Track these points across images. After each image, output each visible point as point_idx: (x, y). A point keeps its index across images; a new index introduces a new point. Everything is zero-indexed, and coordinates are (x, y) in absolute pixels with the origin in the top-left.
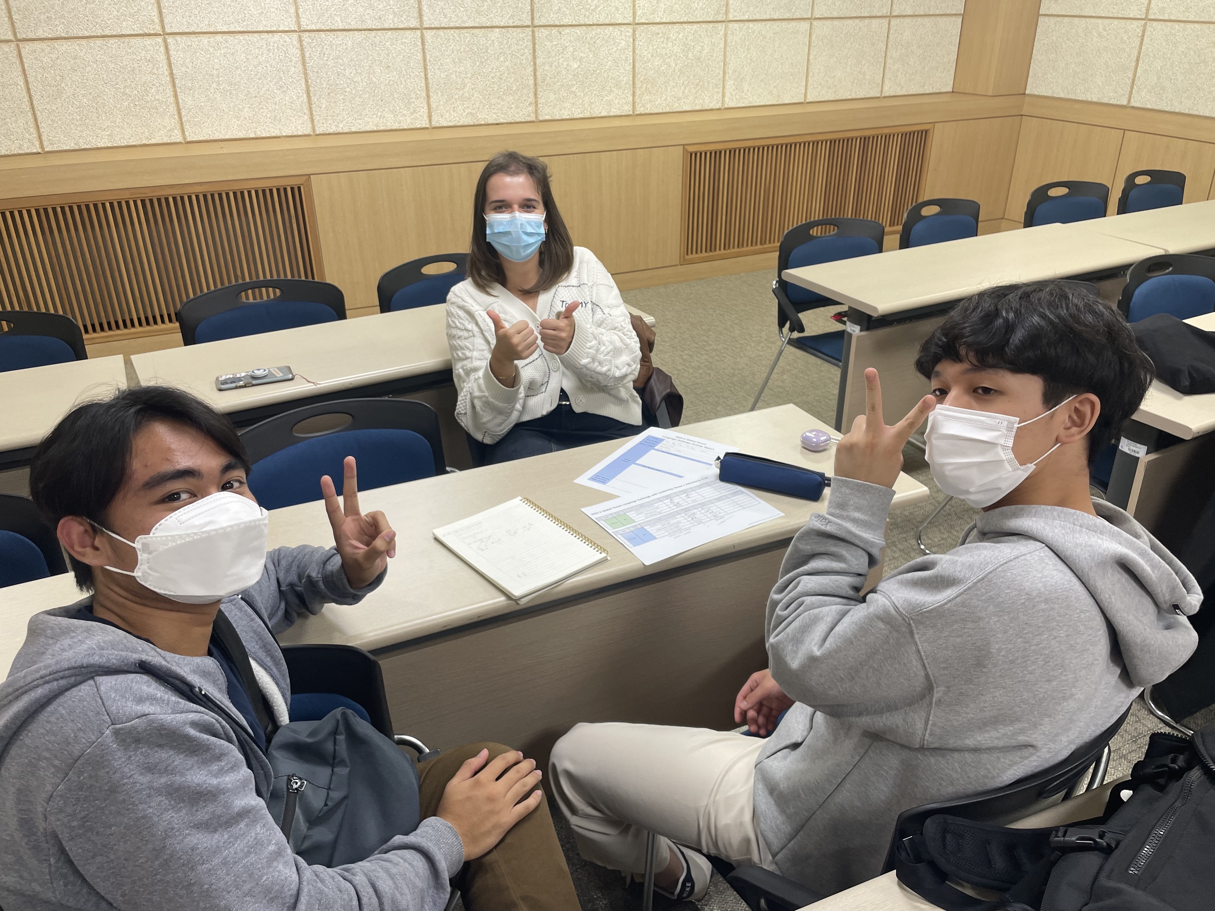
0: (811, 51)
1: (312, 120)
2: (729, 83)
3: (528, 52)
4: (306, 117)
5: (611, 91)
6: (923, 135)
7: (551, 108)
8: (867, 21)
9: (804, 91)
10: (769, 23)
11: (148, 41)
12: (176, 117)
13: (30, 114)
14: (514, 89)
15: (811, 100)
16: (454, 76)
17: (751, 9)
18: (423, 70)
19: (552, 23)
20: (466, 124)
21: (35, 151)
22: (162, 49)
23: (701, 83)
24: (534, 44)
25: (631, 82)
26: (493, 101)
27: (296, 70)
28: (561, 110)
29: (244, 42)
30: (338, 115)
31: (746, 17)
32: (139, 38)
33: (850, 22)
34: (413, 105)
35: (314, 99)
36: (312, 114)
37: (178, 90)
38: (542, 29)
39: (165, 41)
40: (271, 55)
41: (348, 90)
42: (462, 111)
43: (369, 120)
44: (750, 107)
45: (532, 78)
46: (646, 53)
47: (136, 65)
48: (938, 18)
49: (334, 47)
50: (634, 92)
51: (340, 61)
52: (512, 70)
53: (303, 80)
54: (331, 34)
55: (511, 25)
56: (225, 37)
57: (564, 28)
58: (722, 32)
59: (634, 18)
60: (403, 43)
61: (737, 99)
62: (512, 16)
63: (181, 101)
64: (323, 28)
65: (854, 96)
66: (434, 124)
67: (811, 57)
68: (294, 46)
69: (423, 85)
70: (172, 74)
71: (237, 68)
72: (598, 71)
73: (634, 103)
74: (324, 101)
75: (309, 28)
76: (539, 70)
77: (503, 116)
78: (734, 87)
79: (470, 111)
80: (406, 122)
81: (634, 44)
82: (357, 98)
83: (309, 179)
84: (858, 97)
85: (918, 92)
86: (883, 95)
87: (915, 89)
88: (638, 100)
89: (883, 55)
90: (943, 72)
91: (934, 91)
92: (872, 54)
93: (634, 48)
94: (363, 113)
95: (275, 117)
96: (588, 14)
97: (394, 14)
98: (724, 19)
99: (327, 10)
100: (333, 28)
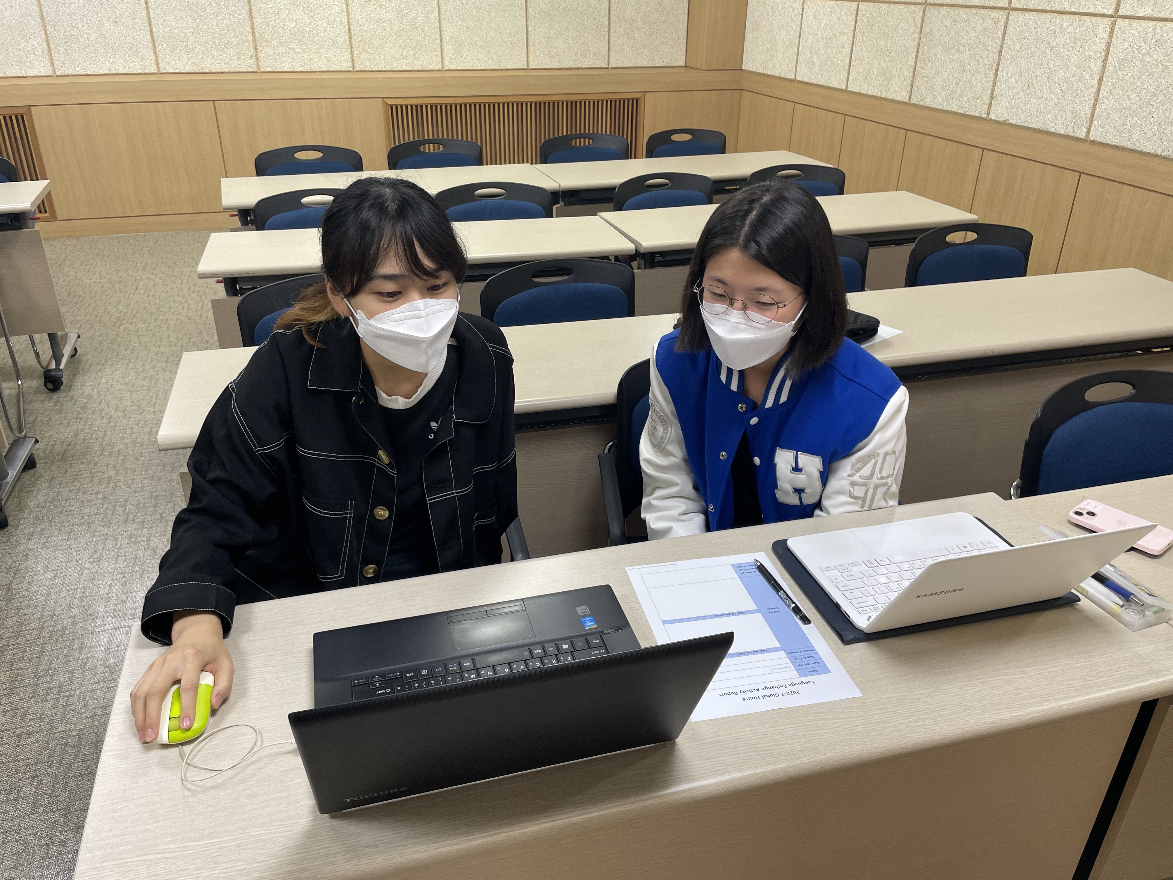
0: (529, 23)
1: (52, 64)
2: (447, 48)
3: (245, 14)
4: (46, 60)
5: (329, 49)
6: (634, 103)
7: (271, 61)
9: (526, 58)
15: (534, 67)
16: (176, 31)
20: (192, 71)
23: (419, 46)
24: (250, 6)
25: (348, 42)
26: (215, 53)
27: (35, 23)
28: (282, 63)
30: (74, 60)
34: (141, 54)
35: (53, 47)
36: (52, 59)
41: (81, 40)
42: (187, 61)
43: (102, 65)
44: (471, 70)
45: (250, 34)
49: (68, 5)
50: (352, 51)
51: (74, 16)
52: (231, 28)
53: (43, 31)
60: (128, 3)
61: (457, 63)
65: (579, 65)
66: (162, 70)
67: (530, 28)
68: (32, 3)
69: (149, 37)
72: (315, 32)
73: (353, 62)
76: (257, 29)
77: (226, 66)
78: (453, 52)
79: (194, 60)
80: (136, 68)
81: (347, 9)
82: (91, 47)
83: (30, 109)
84: (584, 66)
85: (648, 65)
86: (610, 66)
87: (644, 62)
88: (356, 59)
89: (607, 29)
90: (673, 47)
91: (665, 64)
92: (594, 28)
93: (348, 13)
94: (97, 60)
95: (21, 61)
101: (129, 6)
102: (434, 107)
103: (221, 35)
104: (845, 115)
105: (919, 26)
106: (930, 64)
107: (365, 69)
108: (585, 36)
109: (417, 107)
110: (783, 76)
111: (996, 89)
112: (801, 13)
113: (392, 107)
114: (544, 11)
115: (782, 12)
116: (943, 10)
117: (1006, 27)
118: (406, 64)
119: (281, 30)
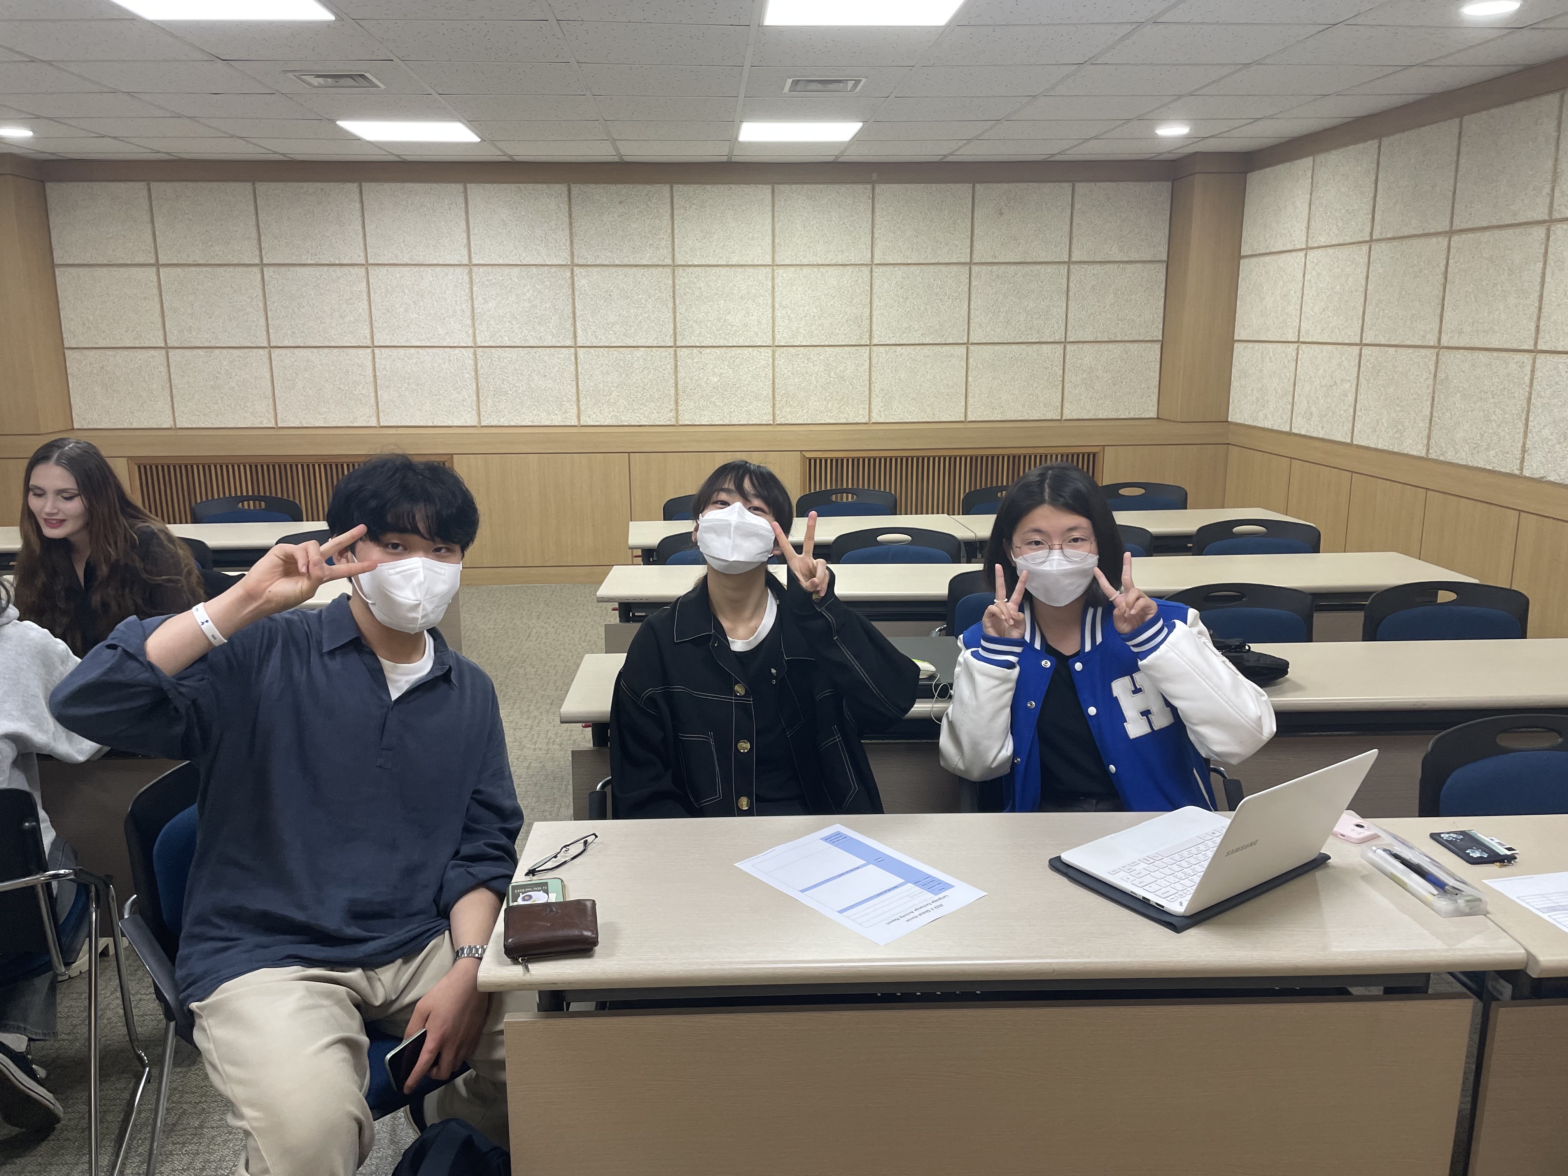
0: (969, 373)
1: (479, 415)
2: (876, 401)
3: (670, 367)
4: (474, 412)
7: (690, 415)
8: (1035, 347)
9: (963, 411)
10: (919, 347)
11: (361, 351)
12: (375, 408)
13: (271, 399)
14: (657, 396)
15: (973, 419)
16: (601, 385)
17: (898, 335)
18: (575, 379)
19: (693, 344)
20: (611, 424)
21: (271, 426)
22: (370, 358)
23: (846, 399)
24: (676, 361)
25: (771, 396)
26: (636, 407)
27: (469, 375)
28: (701, 416)
29: (431, 354)
30: (500, 412)
31: (895, 342)
32: (354, 350)
33: (1016, 347)
34: (565, 406)
35: (482, 399)
36: (479, 410)
37: (378, 388)
38: (684, 349)
39: (373, 351)
40: (451, 364)
41: (510, 392)
42: (608, 414)
43: (526, 417)
44: (901, 423)
45: (673, 388)
46: (786, 371)
47: (350, 369)
48: (1128, 344)
49: (501, 360)
50: (774, 404)
51: (506, 370)
52: (654, 382)
53: (475, 384)
54: (500, 350)
55: (655, 345)
56: (417, 350)
57: (705, 349)
58: (866, 355)
59: (773, 341)
60: (558, 358)
61: (886, 416)
62: (657, 338)
63: (379, 396)
64: (493, 345)
65: (1026, 417)
66: (582, 423)
67: (970, 379)
68: (469, 358)
69: (574, 391)
70: (375, 376)
71: (424, 373)
72: (738, 385)
73: (774, 415)
74: (489, 400)
75: (483, 345)
76: (680, 383)
77: (645, 419)
78: (882, 404)
80: (558, 420)
81: (773, 363)
82: (517, 400)
83: (452, 458)
84: (1032, 418)
85: (1111, 417)
86: (1064, 418)
87: (1106, 413)
88: (777, 412)
89: (1061, 379)
90: (1142, 398)
91: (1132, 415)
92: (1045, 378)
93: (774, 366)
94: (522, 412)
95: (450, 411)
96: (727, 337)
97: (553, 336)
98: (868, 343)
99: (498, 332)
100: (502, 345)
101: (559, 361)
102: (856, 461)
103: (644, 389)
104: (1353, 472)
105: (1433, 371)
106: (1448, 414)
107: (786, 422)
108: (1035, 385)
109: (837, 460)
110: (1276, 428)
111: (1528, 442)
112: (1295, 358)
113: (810, 461)
114: (987, 361)
115: (1273, 358)
116: (1459, 354)
117: (1533, 371)
118: (831, 417)
119: (703, 384)
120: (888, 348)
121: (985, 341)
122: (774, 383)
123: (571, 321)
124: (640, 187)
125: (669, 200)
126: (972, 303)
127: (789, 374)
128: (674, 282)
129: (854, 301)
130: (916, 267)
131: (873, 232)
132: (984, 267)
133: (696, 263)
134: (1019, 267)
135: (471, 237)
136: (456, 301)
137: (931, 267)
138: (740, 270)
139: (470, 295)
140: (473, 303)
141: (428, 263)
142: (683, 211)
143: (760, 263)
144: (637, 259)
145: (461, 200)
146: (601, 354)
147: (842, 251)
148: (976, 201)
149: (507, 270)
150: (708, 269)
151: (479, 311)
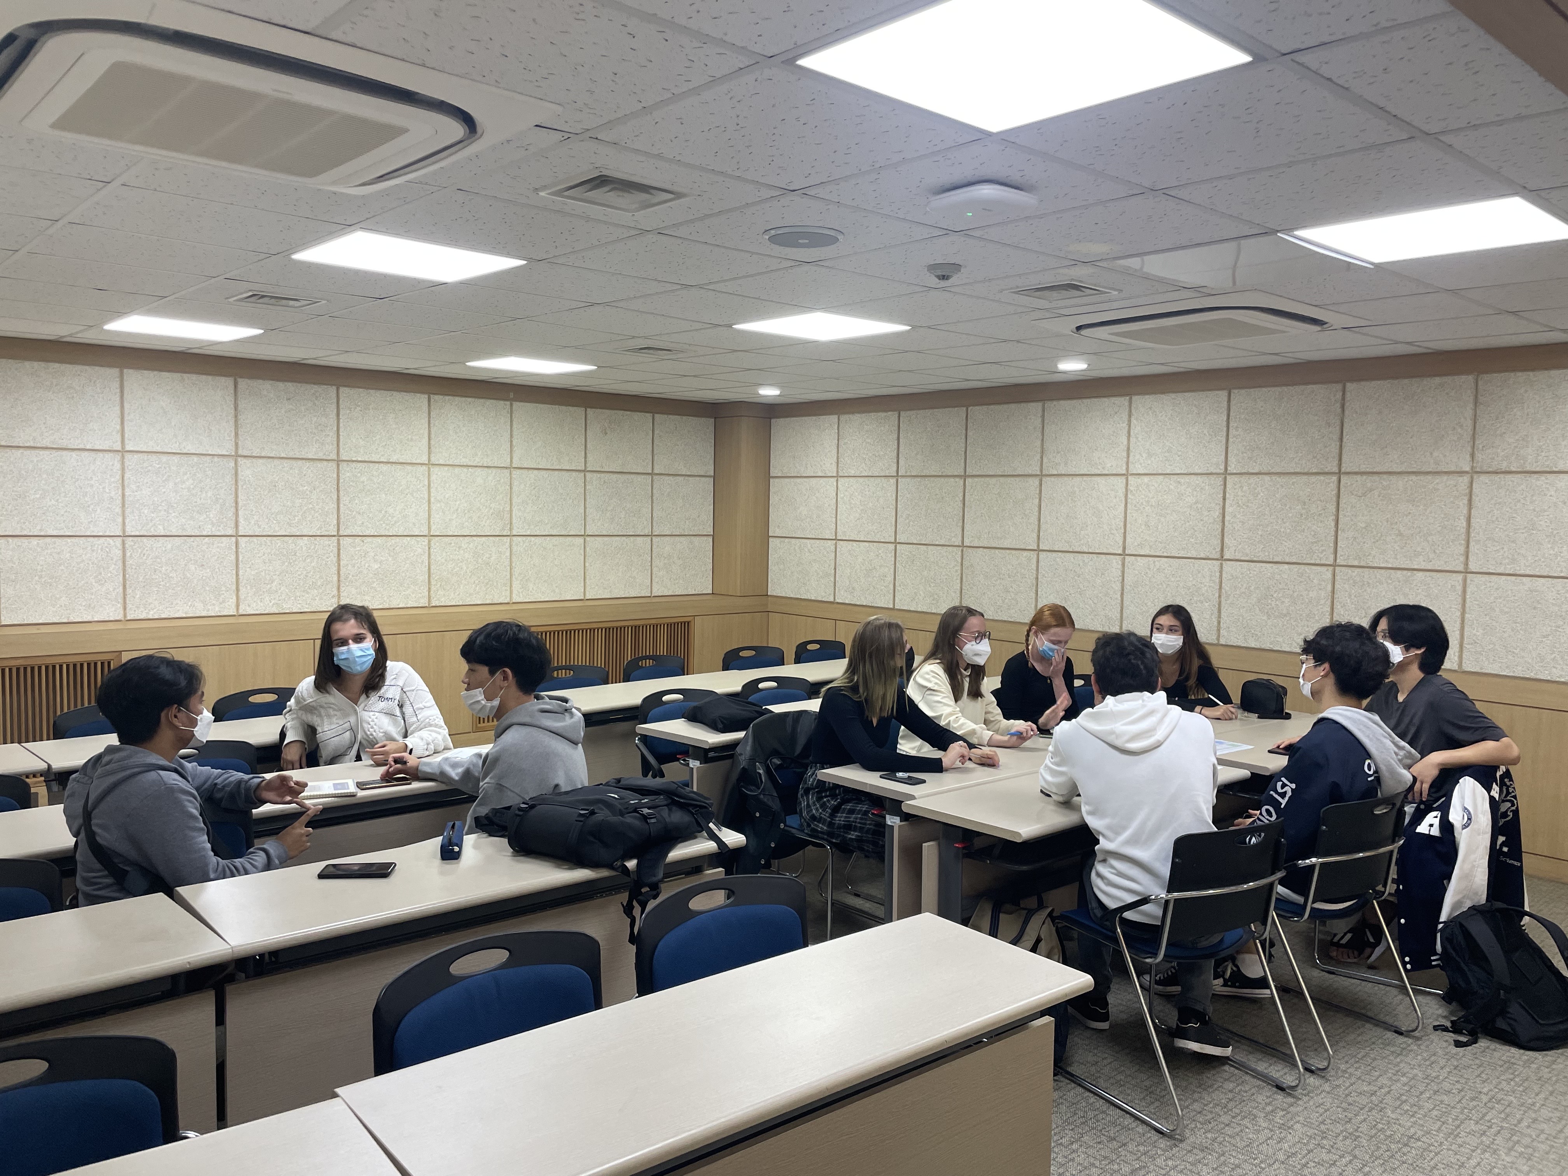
0: (587, 560)
1: (125, 609)
2: (516, 584)
3: (333, 556)
4: (119, 605)
5: (409, 588)
6: (686, 626)
8: (632, 538)
9: (583, 591)
10: (548, 538)
14: (319, 583)
16: (263, 574)
17: (532, 527)
18: (235, 568)
19: (356, 534)
20: (272, 612)
24: (339, 550)
25: (427, 581)
26: (298, 594)
27: (115, 566)
29: (71, 544)
30: (150, 604)
31: (528, 533)
33: (617, 538)
34: (223, 596)
35: (129, 591)
36: (125, 603)
38: (347, 538)
40: (94, 554)
41: (162, 583)
42: (268, 602)
43: (179, 608)
44: (535, 602)
45: (336, 576)
46: (440, 558)
48: (692, 538)
49: (155, 549)
50: (429, 588)
51: (158, 560)
52: (318, 570)
53: (122, 575)
54: (153, 539)
55: (319, 534)
56: (54, 539)
57: (366, 538)
58: (508, 544)
59: (429, 531)
60: (218, 547)
61: (523, 596)
62: (320, 528)
64: (146, 534)
66: (241, 612)
67: (587, 564)
68: (116, 547)
69: (234, 580)
71: (60, 565)
72: (397, 572)
73: (430, 598)
74: (138, 592)
75: (133, 534)
76: (343, 570)
77: (307, 606)
78: (521, 586)
79: (276, 602)
80: (215, 610)
81: (429, 551)
85: (683, 594)
86: (653, 595)
87: (680, 591)
88: (433, 594)
89: (650, 564)
90: (703, 578)
91: (699, 592)
92: (639, 563)
93: (429, 554)
94: (175, 603)
95: (90, 605)
96: (388, 527)
97: (213, 524)
98: (509, 534)
99: (151, 520)
100: (156, 534)
101: (218, 550)
103: (307, 576)
105: (960, 562)
107: (442, 604)
112: (833, 551)
114: (599, 550)
116: (980, 551)
119: (365, 571)
120: (524, 538)
121: (597, 534)
122: (429, 569)
123: (233, 510)
124: (308, 386)
125: (335, 401)
126: (587, 503)
127: (443, 561)
128: (338, 476)
129: (498, 498)
130: (544, 472)
131: (511, 441)
132: (595, 474)
133: (360, 459)
134: (619, 476)
135: (126, 423)
136: (104, 488)
137: (556, 473)
138: (399, 467)
139: (120, 482)
140: (123, 489)
141: (73, 447)
142: (348, 412)
143: (418, 461)
144: (303, 453)
145: (117, 384)
146: (264, 543)
147: (487, 455)
148: (588, 422)
149: (164, 458)
150: (371, 465)
151: (131, 499)
